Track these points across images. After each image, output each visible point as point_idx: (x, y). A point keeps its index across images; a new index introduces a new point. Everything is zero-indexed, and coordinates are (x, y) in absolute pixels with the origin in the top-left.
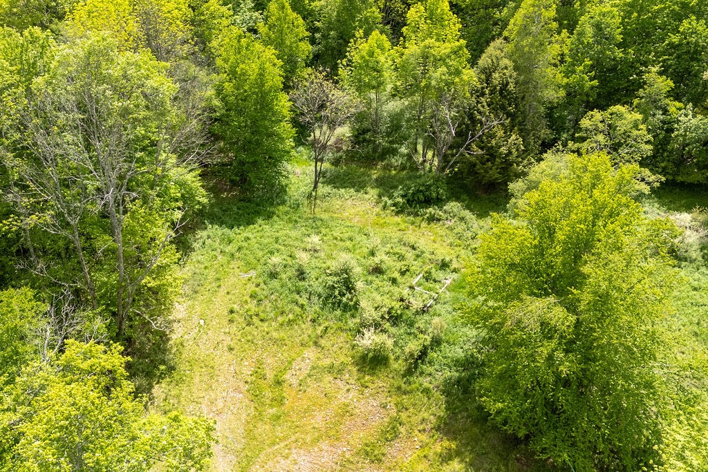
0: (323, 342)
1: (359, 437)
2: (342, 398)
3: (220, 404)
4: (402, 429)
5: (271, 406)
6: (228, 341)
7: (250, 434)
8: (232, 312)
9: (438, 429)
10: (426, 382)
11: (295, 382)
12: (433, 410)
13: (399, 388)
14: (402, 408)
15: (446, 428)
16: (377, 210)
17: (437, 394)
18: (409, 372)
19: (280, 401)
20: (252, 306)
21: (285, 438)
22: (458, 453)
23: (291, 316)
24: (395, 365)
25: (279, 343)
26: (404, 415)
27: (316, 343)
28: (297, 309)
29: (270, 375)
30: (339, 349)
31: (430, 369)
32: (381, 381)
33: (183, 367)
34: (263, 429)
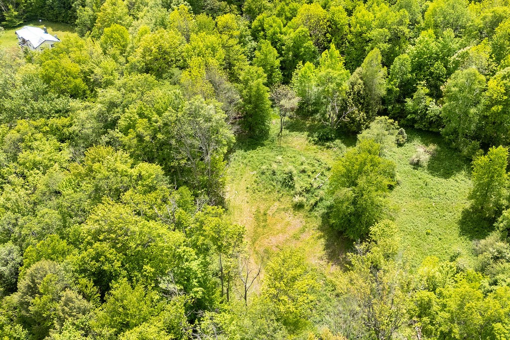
0: (281, 199)
1: (292, 232)
2: (287, 219)
3: (245, 222)
4: (306, 229)
5: (263, 222)
6: (246, 199)
7: (255, 232)
8: (247, 188)
9: (318, 229)
10: (316, 213)
11: (271, 214)
12: (318, 222)
13: (307, 216)
14: (307, 222)
15: (321, 229)
16: (307, 142)
17: (319, 218)
18: (311, 210)
19: (265, 221)
20: (255, 185)
21: (268, 232)
22: (324, 236)
23: (270, 190)
24: (306, 208)
25: (265, 200)
26: (308, 225)
27: (279, 200)
28: (272, 187)
29: (262, 212)
30: (287, 202)
31: (318, 209)
32: (301, 214)
33: (231, 209)
34: (260, 230)
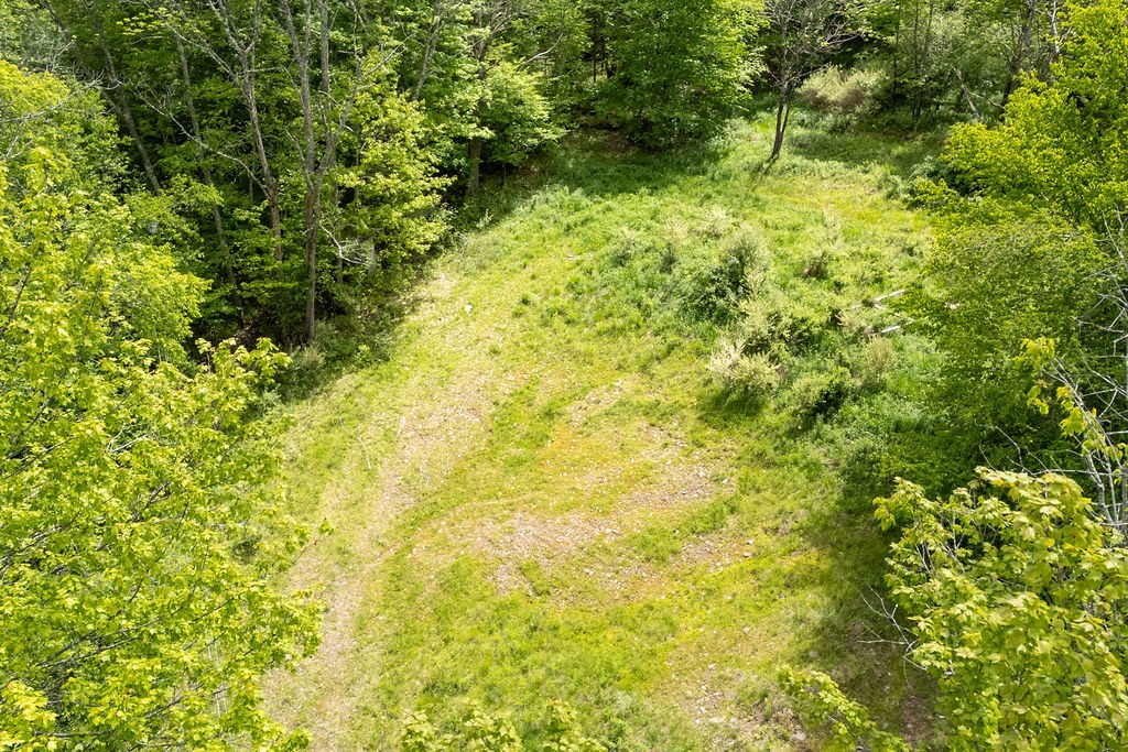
0: (656, 368)
2: (647, 455)
3: (433, 422)
4: (731, 521)
5: (519, 444)
6: (497, 340)
7: (458, 476)
8: (525, 302)
9: (805, 532)
10: (814, 452)
11: (578, 418)
13: (760, 455)
14: (748, 487)
15: (820, 533)
17: (830, 475)
18: (793, 433)
19: (538, 441)
20: (564, 300)
21: (518, 493)
22: (825, 579)
23: (620, 323)
24: (769, 417)
25: (587, 359)
26: (747, 501)
27: (644, 369)
28: (635, 314)
29: (541, 400)
30: (681, 383)
31: (838, 433)
32: (737, 440)
33: (402, 359)
34: (486, 471)
